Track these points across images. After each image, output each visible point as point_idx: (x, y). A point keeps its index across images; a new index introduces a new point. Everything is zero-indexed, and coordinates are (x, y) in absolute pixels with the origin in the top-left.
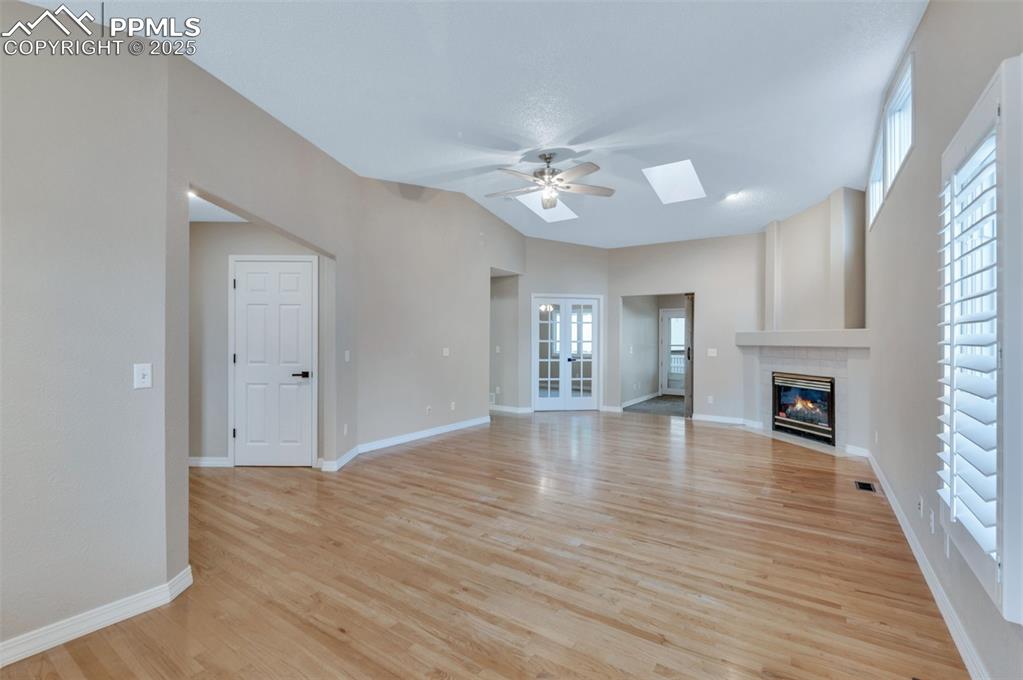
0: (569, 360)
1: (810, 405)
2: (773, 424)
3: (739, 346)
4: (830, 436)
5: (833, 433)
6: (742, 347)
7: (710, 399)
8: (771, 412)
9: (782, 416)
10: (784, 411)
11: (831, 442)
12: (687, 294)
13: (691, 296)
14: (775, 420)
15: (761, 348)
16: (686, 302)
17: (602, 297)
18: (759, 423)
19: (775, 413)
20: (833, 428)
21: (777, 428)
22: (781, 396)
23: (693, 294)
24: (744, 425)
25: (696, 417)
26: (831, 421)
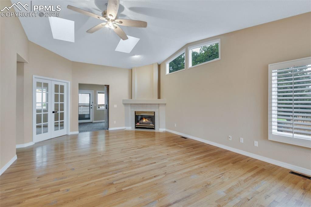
0: (53, 112)
1: (147, 120)
2: (135, 126)
3: (123, 104)
4: (154, 127)
5: (154, 126)
6: (125, 104)
7: (115, 122)
8: (134, 123)
9: (138, 124)
10: (138, 122)
11: (154, 129)
12: (105, 85)
13: (108, 87)
14: (136, 125)
15: (131, 104)
16: (105, 88)
17: (69, 83)
18: (131, 127)
19: (136, 123)
20: (155, 125)
21: (136, 128)
22: (138, 118)
23: (108, 86)
24: (125, 129)
25: (110, 129)
26: (154, 123)
